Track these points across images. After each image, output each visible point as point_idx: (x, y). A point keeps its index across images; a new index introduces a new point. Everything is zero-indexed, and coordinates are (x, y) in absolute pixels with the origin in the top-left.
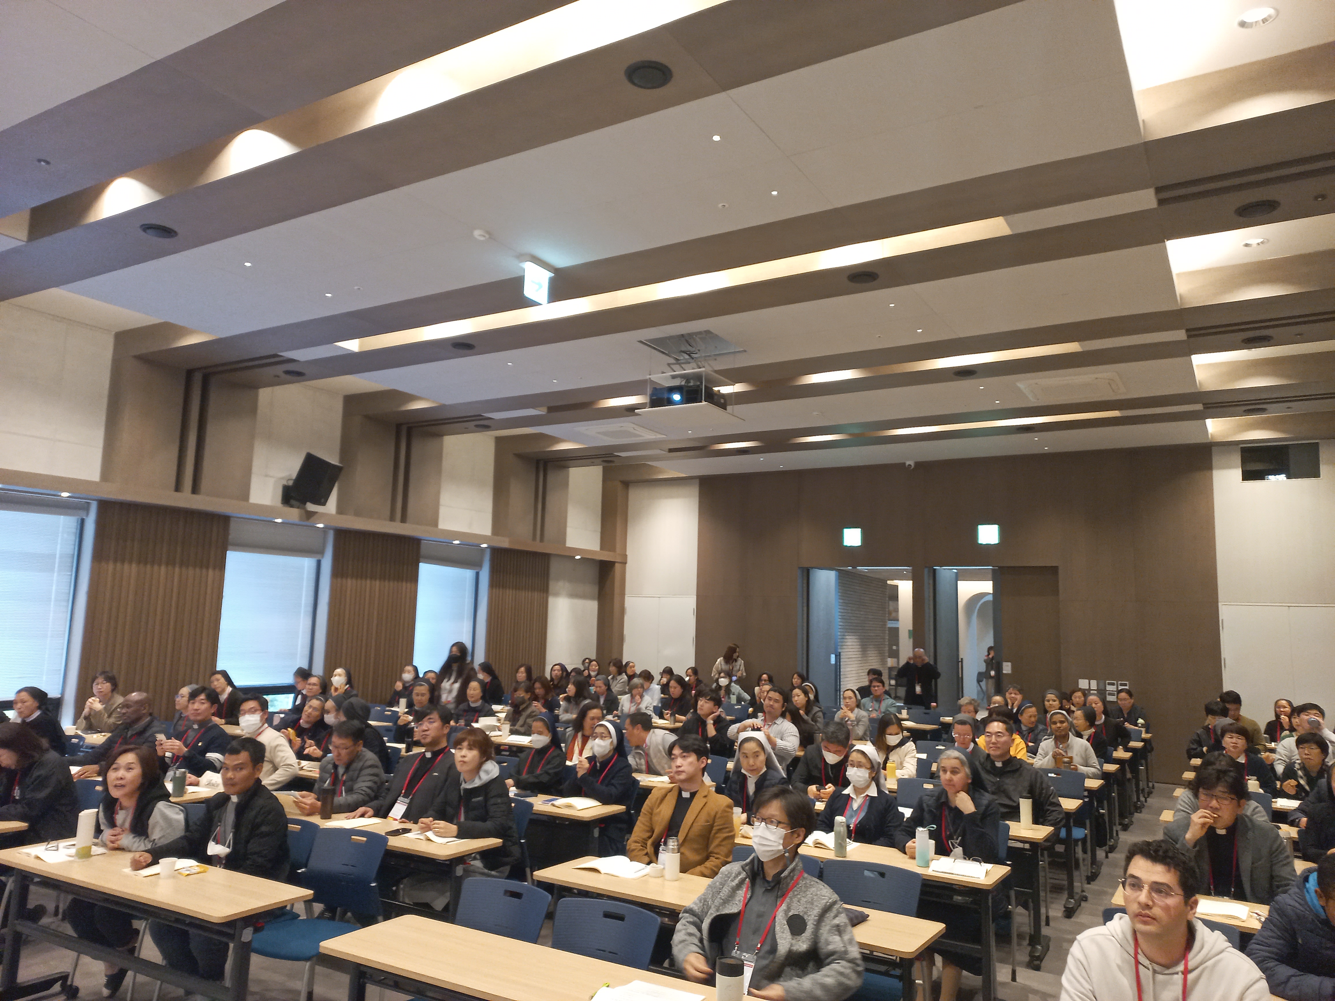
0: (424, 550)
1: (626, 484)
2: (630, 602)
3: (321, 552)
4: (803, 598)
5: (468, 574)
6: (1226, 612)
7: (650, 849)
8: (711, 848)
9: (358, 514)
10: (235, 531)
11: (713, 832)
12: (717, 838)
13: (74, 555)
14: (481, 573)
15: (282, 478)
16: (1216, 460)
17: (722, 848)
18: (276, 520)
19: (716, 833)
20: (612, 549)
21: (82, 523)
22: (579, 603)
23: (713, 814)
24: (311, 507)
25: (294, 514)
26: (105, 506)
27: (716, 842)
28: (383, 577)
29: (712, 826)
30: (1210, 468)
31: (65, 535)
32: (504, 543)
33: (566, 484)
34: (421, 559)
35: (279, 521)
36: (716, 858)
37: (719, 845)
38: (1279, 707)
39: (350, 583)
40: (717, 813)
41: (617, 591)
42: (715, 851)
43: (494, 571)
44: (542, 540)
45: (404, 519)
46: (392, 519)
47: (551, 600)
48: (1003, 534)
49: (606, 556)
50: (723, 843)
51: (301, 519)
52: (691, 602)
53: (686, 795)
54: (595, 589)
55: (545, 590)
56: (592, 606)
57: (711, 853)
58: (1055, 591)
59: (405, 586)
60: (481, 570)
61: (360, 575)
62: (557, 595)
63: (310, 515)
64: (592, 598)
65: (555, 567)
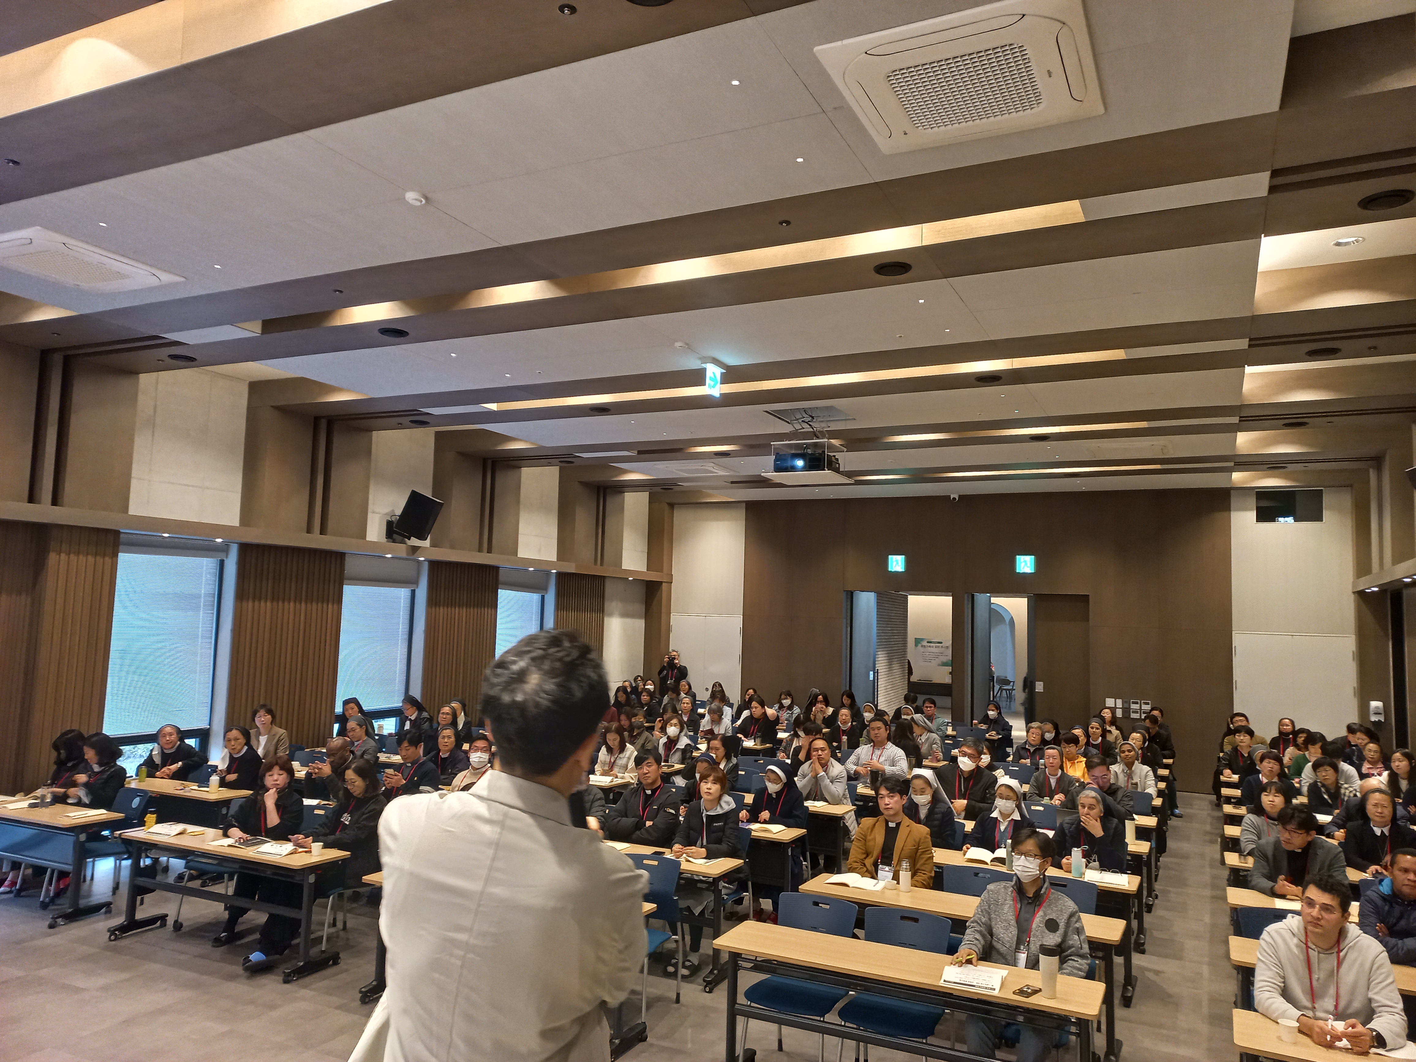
0: (501, 578)
1: (672, 506)
2: (675, 619)
3: (416, 582)
4: (847, 620)
5: (535, 597)
6: (1238, 640)
7: (871, 868)
8: (918, 866)
9: (452, 547)
10: (351, 566)
11: (918, 854)
12: (923, 858)
13: (214, 594)
14: (546, 596)
15: (386, 514)
16: (1234, 502)
17: (926, 866)
18: (387, 556)
19: (920, 855)
20: (660, 569)
21: (222, 564)
22: (629, 621)
23: (917, 840)
24: (414, 542)
25: (400, 549)
26: (246, 549)
27: (921, 862)
28: (468, 605)
29: (917, 849)
30: (1228, 509)
31: (208, 576)
32: (571, 568)
33: (622, 509)
34: (500, 586)
35: (389, 556)
36: (924, 874)
37: (924, 864)
38: (1283, 725)
39: (442, 611)
40: (920, 839)
41: (664, 610)
42: (923, 868)
43: (560, 595)
44: (602, 564)
45: (489, 551)
46: (480, 550)
47: (606, 620)
48: (1038, 564)
49: (653, 577)
50: (927, 862)
51: (408, 554)
52: (738, 621)
53: (892, 825)
54: (641, 608)
55: (601, 610)
56: (641, 623)
57: (918, 869)
58: (1086, 618)
59: (487, 611)
60: (547, 593)
61: (451, 603)
62: (611, 615)
63: (415, 549)
64: (640, 617)
65: (610, 588)
